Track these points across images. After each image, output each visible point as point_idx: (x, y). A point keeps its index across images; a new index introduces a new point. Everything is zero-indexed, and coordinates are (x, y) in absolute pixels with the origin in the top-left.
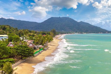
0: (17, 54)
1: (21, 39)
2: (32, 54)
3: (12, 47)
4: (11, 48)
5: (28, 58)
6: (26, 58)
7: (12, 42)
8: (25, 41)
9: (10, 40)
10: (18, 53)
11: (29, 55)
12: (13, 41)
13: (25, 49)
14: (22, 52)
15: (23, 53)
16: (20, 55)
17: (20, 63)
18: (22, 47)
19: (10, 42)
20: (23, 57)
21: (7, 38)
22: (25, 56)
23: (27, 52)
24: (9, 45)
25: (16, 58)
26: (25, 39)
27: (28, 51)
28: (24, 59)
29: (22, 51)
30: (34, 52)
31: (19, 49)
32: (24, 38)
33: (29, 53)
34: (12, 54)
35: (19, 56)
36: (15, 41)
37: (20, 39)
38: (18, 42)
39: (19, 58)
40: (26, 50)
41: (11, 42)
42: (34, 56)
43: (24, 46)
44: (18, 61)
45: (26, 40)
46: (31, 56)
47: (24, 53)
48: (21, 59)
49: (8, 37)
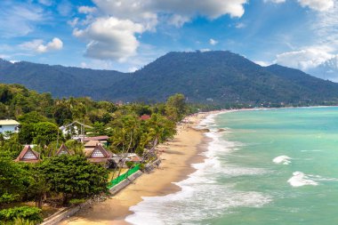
0: (48, 189)
1: (65, 132)
2: (101, 185)
3: (32, 165)
4: (27, 168)
5: (90, 201)
6: (83, 200)
7: (32, 146)
8: (76, 138)
9: (26, 137)
10: (53, 183)
11: (90, 189)
12: (35, 140)
13: (78, 170)
14: (67, 180)
15: (69, 183)
16: (60, 190)
17: (62, 220)
18: (66, 163)
19: (27, 146)
20: (72, 198)
21: (17, 132)
22: (79, 195)
23: (86, 179)
24: (21, 155)
25: (45, 202)
26: (76, 132)
27: (87, 175)
28: (76, 205)
29: (66, 177)
30: (109, 181)
31: (58, 171)
32: (73, 130)
33: (92, 183)
34: (32, 188)
35: (58, 193)
36: (43, 139)
37: (60, 134)
38: (52, 144)
39: (58, 201)
40: (82, 172)
41: (29, 143)
42: (109, 194)
43: (75, 158)
44: (52, 212)
45: (81, 136)
46: (97, 193)
47: (75, 185)
48: (65, 203)
49: (20, 127)
